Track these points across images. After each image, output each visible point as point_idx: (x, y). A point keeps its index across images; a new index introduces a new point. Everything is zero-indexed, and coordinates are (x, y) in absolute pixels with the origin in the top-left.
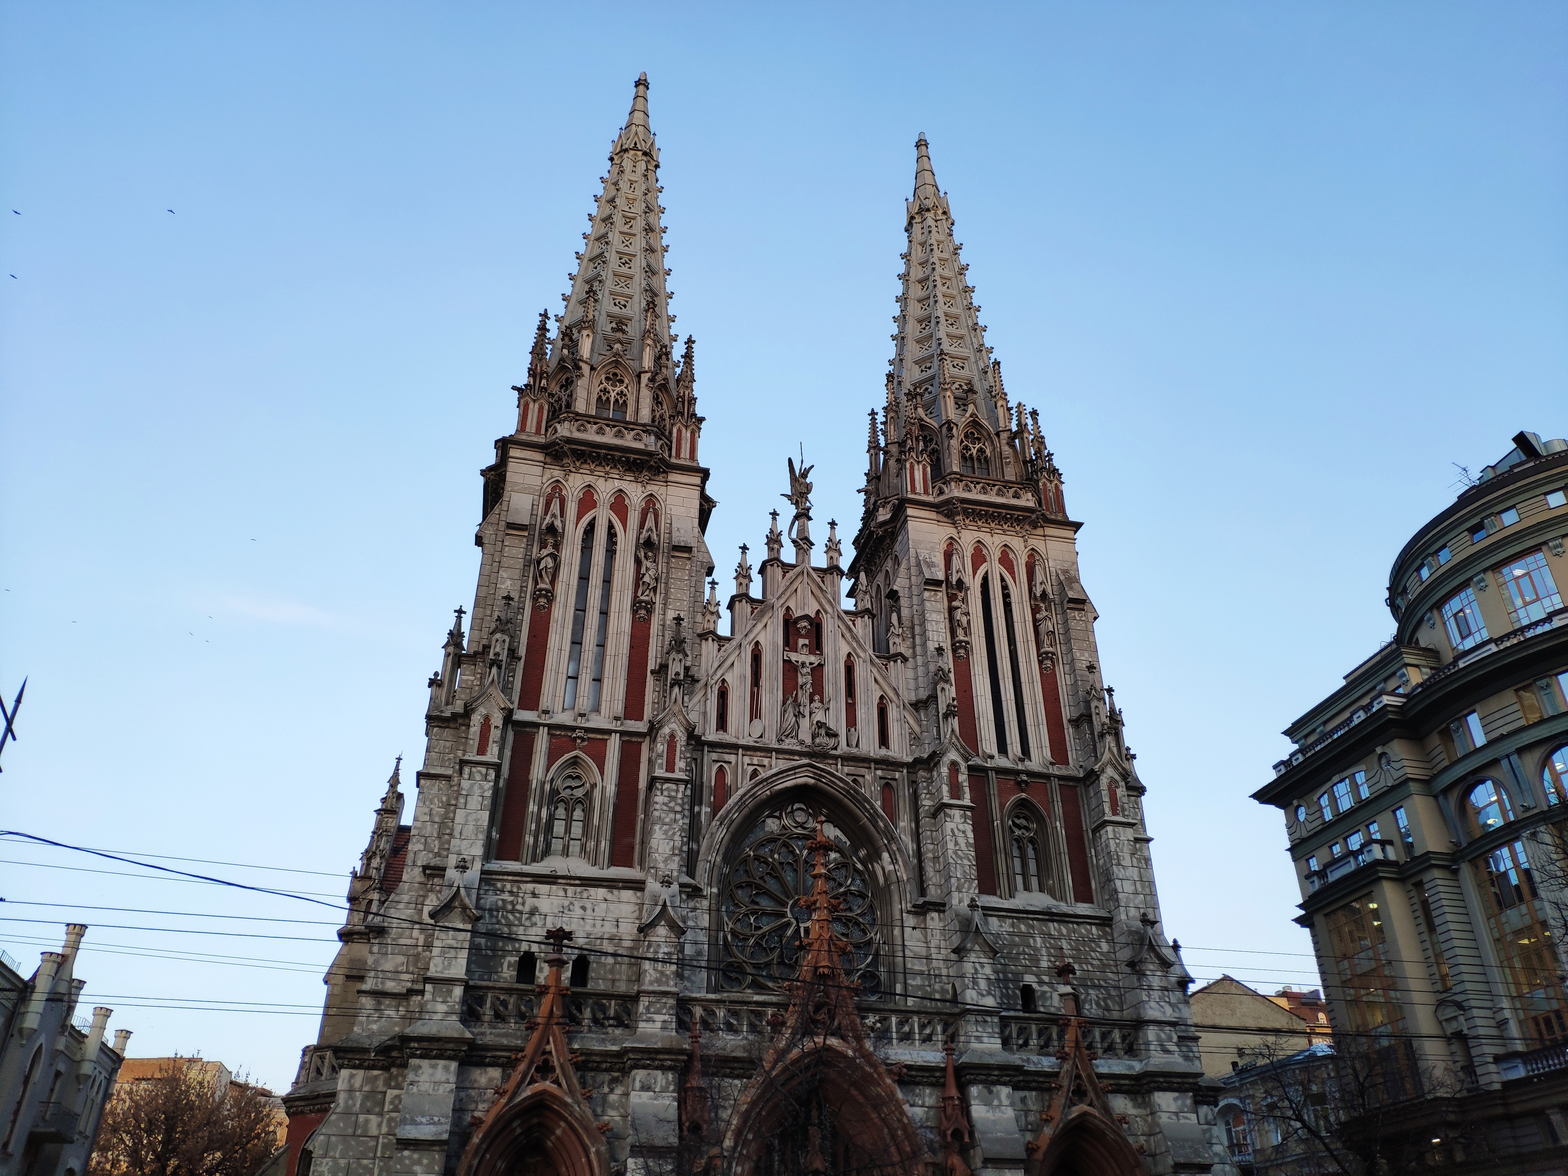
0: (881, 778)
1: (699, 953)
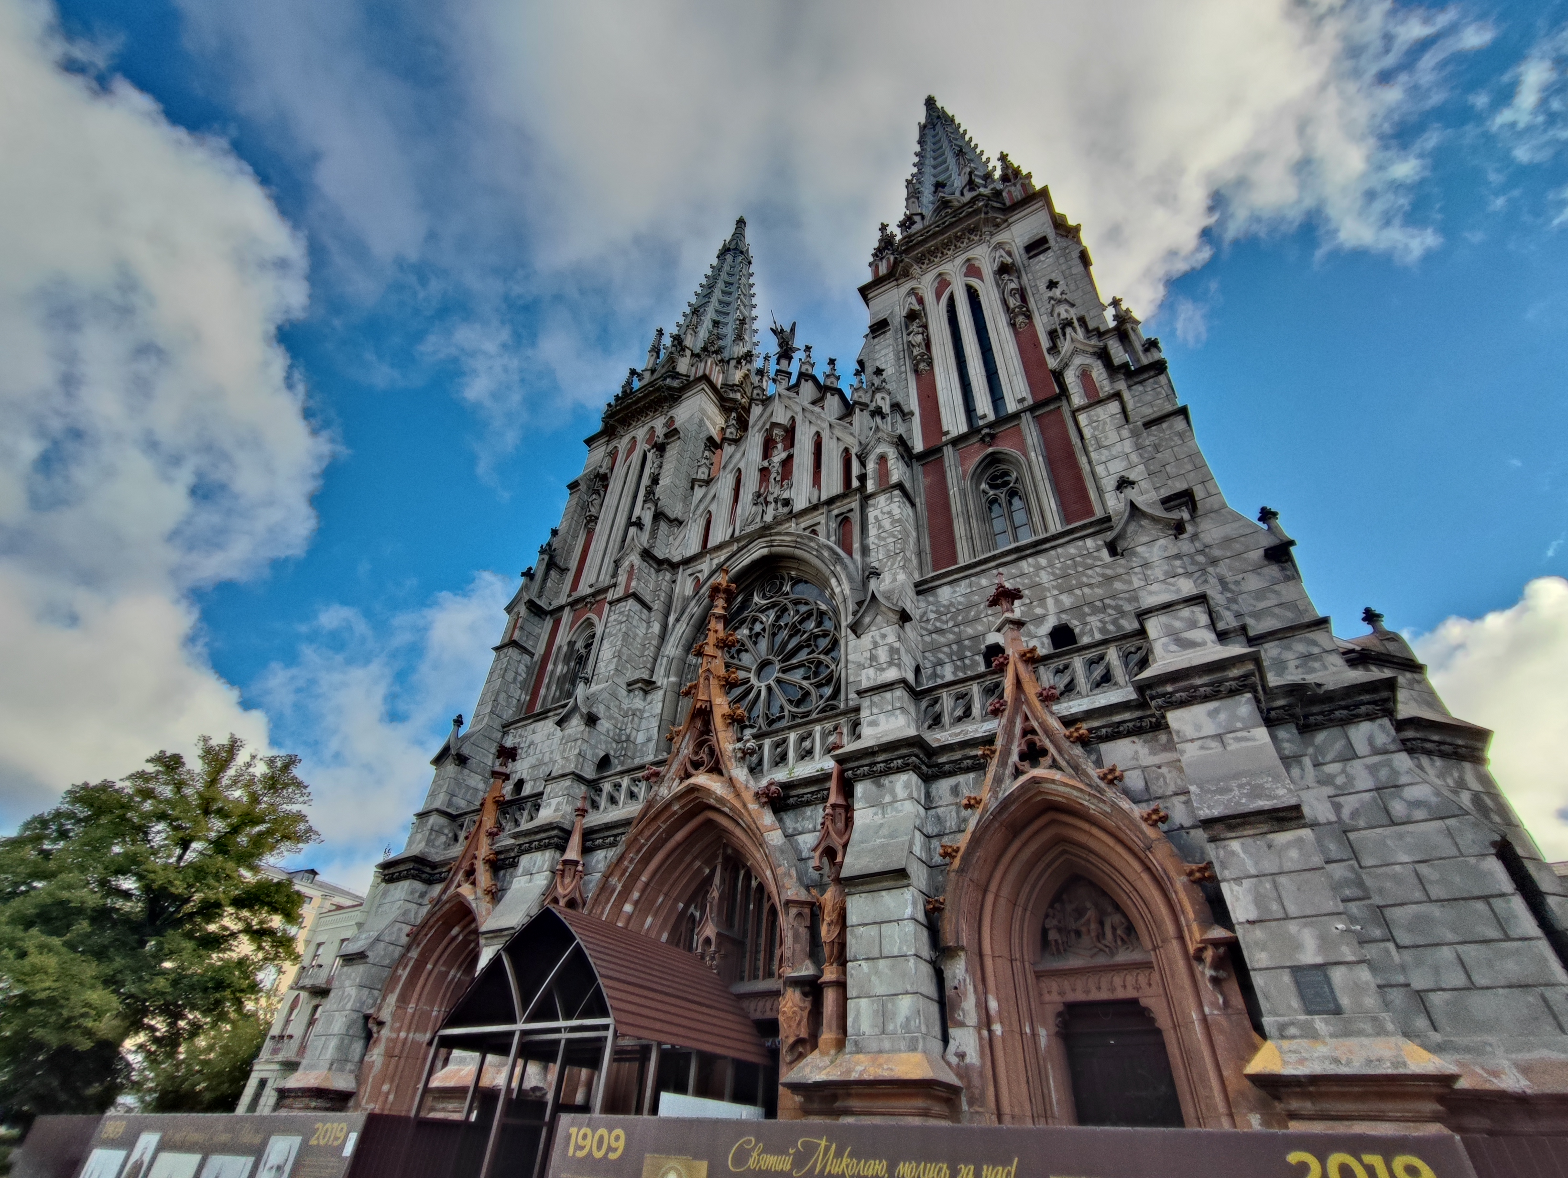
0: (837, 516)
1: (649, 740)
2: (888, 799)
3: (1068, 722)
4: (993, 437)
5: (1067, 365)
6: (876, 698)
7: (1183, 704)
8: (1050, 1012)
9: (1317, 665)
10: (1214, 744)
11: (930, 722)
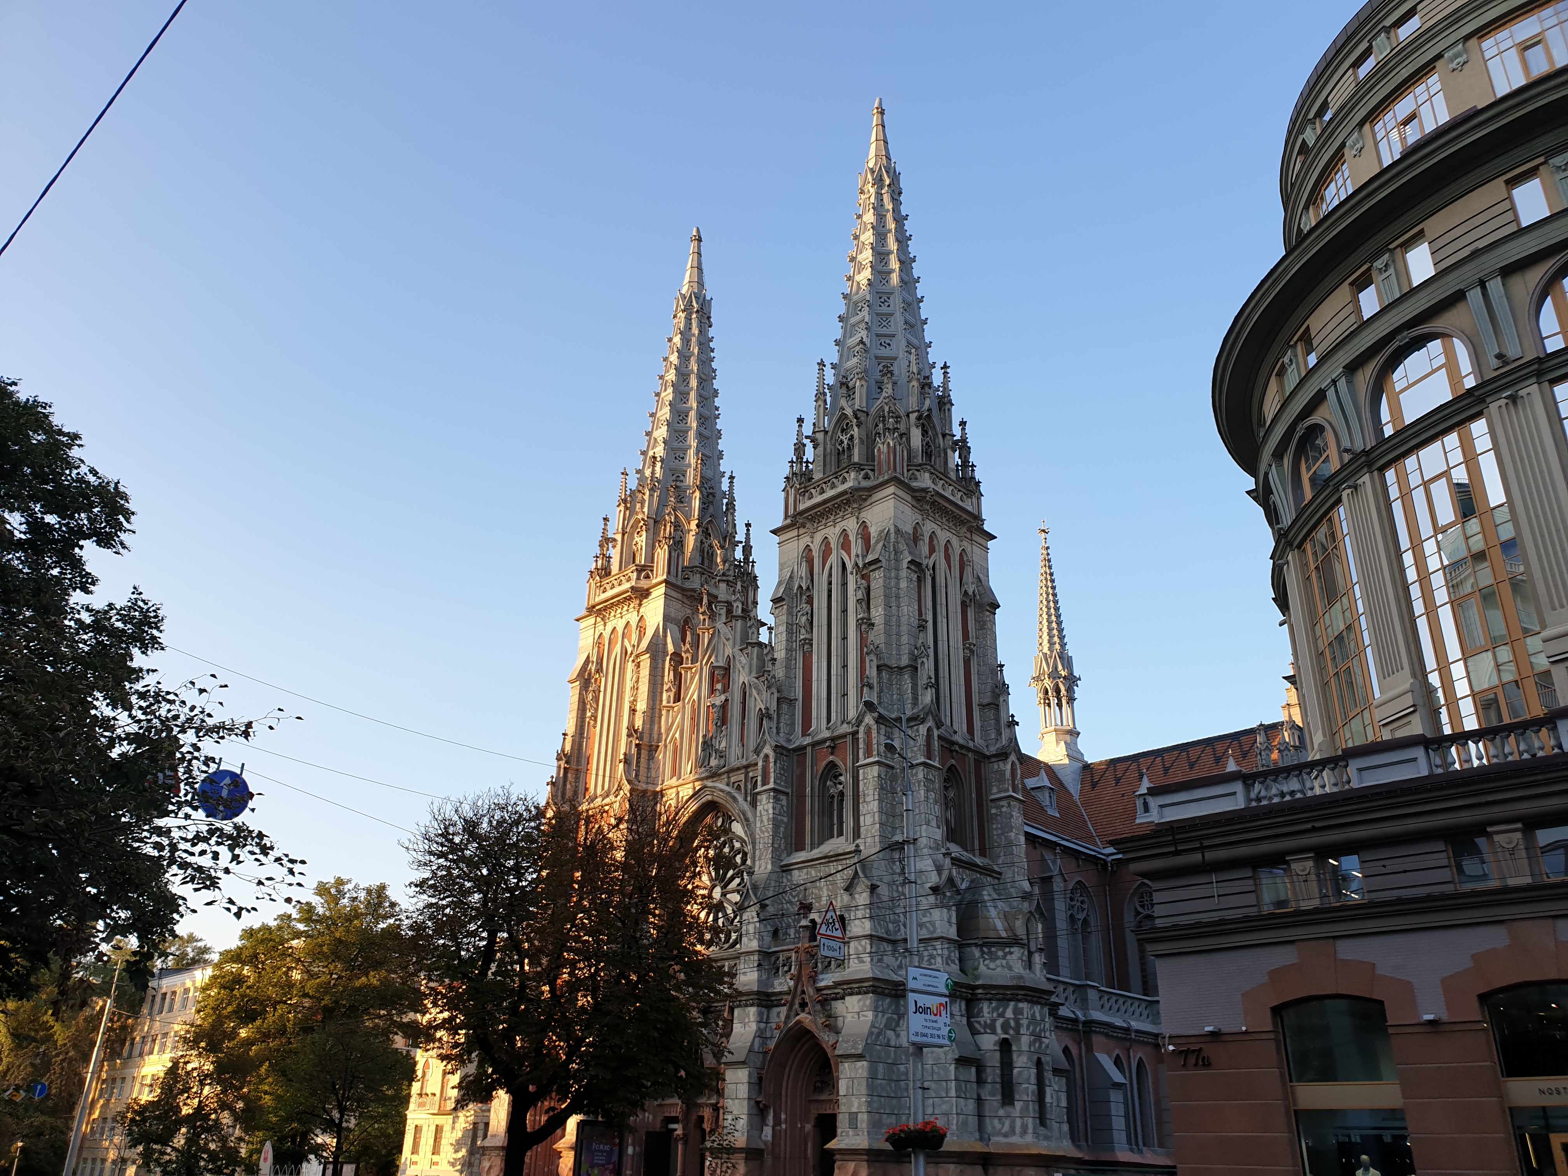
0: (752, 778)
2: (747, 1020)
3: (819, 990)
4: (833, 748)
5: (861, 722)
6: (747, 958)
7: (851, 994)
8: (812, 1118)
9: (933, 961)
10: (856, 1016)
11: (774, 971)
